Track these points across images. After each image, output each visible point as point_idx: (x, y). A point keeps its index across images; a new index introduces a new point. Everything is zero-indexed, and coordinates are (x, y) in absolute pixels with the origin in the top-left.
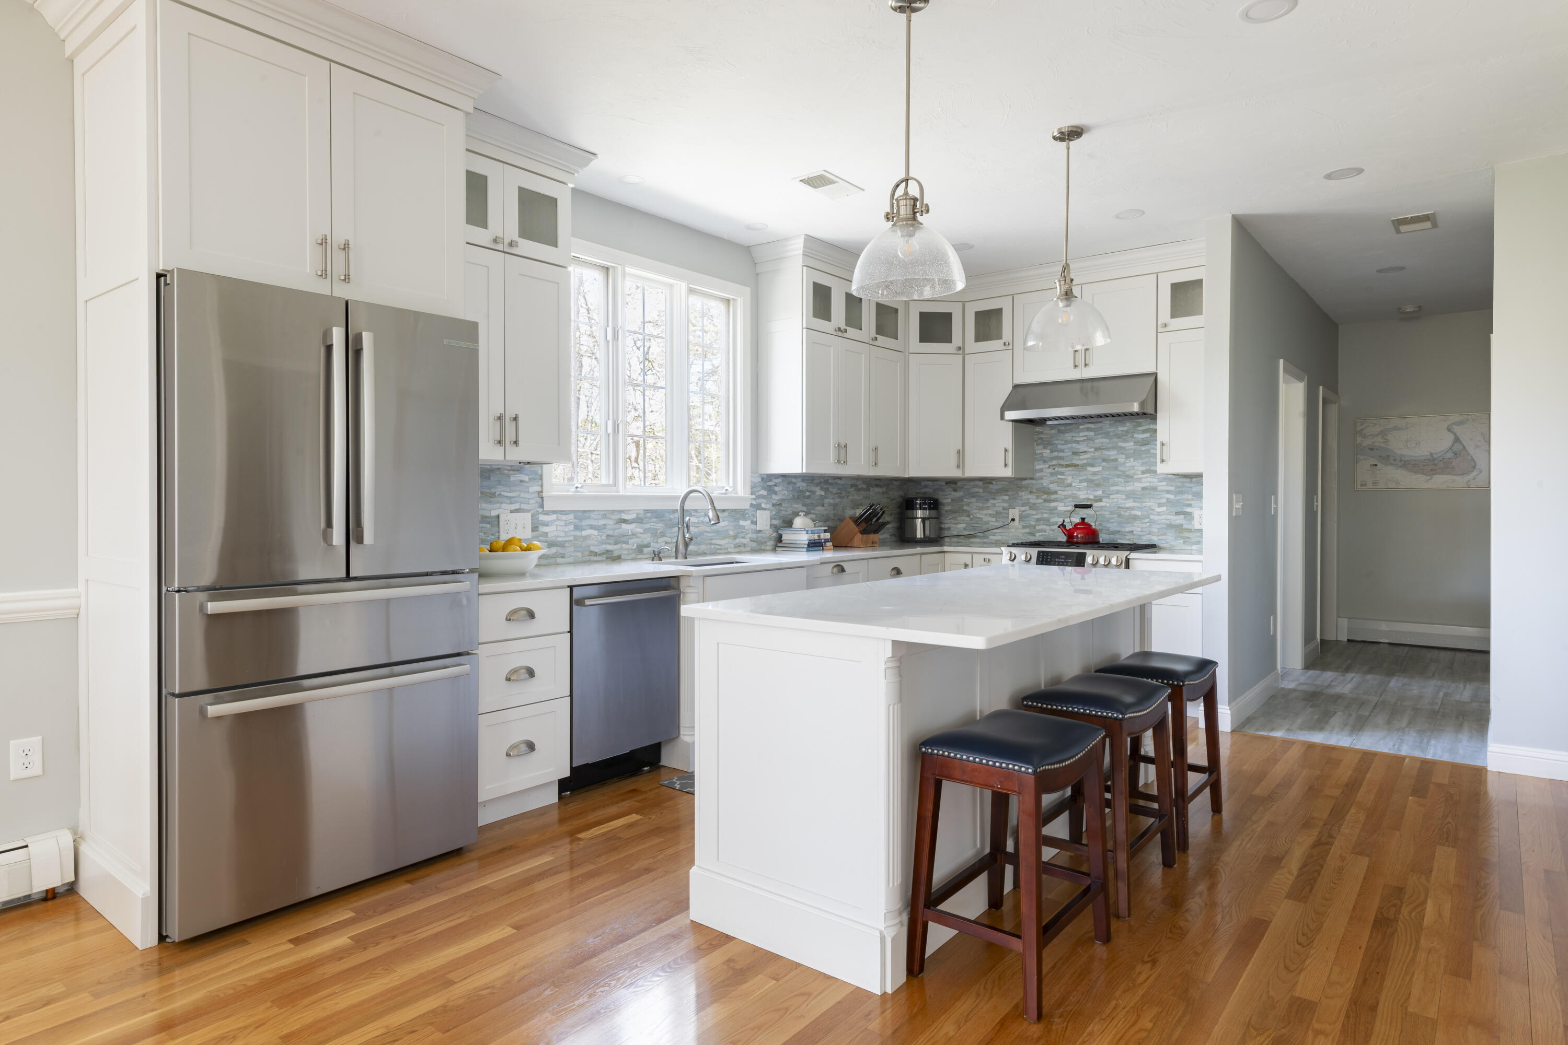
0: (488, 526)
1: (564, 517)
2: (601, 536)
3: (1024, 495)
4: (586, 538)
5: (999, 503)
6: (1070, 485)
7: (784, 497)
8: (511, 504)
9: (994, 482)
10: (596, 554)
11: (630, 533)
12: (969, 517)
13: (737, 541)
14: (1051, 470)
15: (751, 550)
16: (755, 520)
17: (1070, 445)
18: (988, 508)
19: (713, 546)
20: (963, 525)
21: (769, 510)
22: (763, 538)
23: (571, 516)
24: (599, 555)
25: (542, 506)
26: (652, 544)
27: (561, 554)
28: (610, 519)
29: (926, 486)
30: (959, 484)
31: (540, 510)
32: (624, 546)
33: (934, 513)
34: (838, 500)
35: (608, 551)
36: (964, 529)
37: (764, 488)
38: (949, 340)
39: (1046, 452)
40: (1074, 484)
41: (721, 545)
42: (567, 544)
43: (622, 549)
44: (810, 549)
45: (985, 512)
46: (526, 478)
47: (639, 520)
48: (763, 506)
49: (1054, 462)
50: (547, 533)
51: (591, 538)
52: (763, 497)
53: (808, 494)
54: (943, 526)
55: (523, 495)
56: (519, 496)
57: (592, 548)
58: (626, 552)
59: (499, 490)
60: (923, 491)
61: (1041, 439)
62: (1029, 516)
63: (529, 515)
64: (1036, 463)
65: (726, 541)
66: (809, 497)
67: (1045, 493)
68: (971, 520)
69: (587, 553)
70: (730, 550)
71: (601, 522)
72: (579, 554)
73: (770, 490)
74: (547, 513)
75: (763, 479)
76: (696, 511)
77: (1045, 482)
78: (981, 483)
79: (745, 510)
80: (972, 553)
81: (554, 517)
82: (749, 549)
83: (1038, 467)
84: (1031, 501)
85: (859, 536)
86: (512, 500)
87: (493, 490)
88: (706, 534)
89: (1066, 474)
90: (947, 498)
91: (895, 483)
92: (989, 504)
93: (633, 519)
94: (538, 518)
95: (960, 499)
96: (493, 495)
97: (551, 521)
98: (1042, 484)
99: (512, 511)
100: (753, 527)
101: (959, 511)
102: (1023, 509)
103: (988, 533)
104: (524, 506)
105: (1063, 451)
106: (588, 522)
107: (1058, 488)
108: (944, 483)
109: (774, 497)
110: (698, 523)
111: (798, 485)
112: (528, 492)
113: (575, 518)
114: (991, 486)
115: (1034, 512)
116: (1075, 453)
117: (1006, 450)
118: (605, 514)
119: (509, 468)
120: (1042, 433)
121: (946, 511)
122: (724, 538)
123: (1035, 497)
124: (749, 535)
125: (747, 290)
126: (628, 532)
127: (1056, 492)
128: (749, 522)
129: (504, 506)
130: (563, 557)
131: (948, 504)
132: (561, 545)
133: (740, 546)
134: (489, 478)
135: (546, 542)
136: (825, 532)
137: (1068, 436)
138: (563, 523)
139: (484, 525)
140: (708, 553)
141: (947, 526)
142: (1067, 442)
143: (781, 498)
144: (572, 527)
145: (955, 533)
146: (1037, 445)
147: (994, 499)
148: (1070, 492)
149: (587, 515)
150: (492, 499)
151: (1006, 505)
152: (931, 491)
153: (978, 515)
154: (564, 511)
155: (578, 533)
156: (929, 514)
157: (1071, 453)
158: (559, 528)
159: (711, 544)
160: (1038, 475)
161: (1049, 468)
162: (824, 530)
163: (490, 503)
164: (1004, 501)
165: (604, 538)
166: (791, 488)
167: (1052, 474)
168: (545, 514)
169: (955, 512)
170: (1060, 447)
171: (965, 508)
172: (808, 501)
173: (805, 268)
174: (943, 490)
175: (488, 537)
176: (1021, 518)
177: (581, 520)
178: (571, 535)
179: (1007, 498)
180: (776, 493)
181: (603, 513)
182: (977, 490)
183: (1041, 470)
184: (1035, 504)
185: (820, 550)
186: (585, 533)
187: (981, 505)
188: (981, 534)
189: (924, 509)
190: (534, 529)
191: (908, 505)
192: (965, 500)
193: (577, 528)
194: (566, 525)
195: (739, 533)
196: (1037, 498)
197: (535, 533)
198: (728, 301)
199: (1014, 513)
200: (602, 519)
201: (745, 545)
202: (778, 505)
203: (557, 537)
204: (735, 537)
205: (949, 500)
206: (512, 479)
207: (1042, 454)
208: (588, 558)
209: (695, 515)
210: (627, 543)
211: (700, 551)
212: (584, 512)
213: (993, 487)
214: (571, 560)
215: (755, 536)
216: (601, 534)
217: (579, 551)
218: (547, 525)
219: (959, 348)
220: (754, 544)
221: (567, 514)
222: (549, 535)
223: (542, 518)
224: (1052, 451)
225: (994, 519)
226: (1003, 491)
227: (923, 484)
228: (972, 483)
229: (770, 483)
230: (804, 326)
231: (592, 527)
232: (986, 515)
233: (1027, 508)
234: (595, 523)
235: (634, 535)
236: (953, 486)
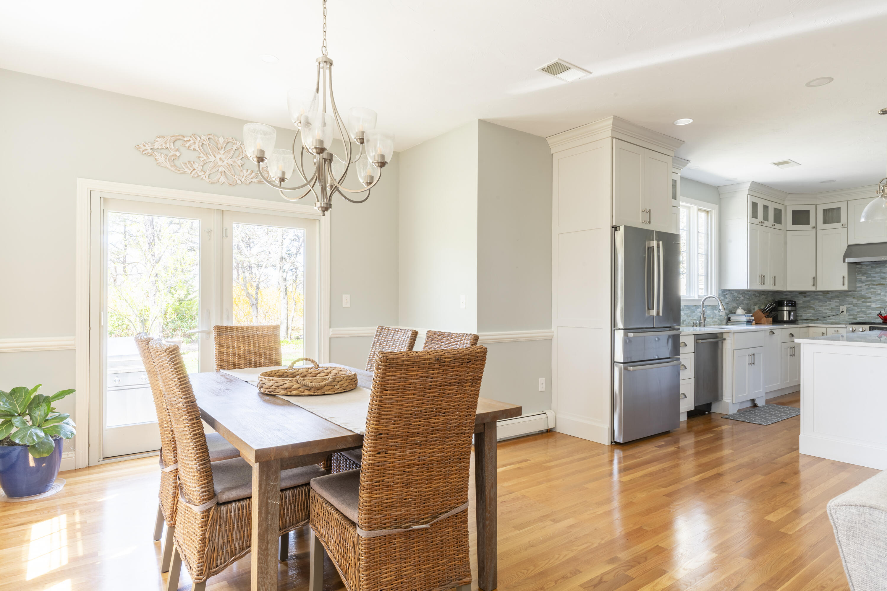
3: (849, 299)
5: (834, 303)
6: (880, 294)
7: (730, 300)
9: (830, 293)
12: (814, 310)
13: (714, 319)
14: (867, 287)
16: (720, 310)
17: (879, 274)
18: (826, 306)
20: (811, 314)
21: (724, 306)
22: (722, 318)
26: (687, 320)
29: (786, 295)
30: (808, 294)
33: (793, 308)
34: (748, 301)
36: (811, 316)
37: (722, 296)
38: (808, 223)
39: (864, 278)
40: (882, 294)
44: (747, 324)
45: (824, 308)
48: (722, 304)
49: (869, 283)
52: (722, 300)
53: (738, 298)
54: (797, 315)
60: (785, 297)
61: (861, 271)
62: (852, 310)
64: (857, 283)
65: (710, 320)
66: (738, 300)
67: (863, 298)
68: (815, 311)
70: (711, 324)
73: (724, 296)
75: (723, 292)
77: (863, 293)
78: (821, 293)
80: (827, 328)
82: (717, 323)
83: (858, 285)
84: (854, 302)
85: (765, 319)
89: (877, 288)
90: (800, 301)
91: (770, 293)
92: (827, 304)
95: (809, 301)
98: (861, 294)
100: (719, 313)
101: (807, 307)
102: (849, 306)
103: (826, 318)
105: (875, 277)
107: (871, 296)
108: (798, 293)
109: (726, 300)
114: (828, 295)
115: (856, 308)
116: (882, 278)
117: (844, 277)
120: (861, 268)
121: (800, 307)
122: (709, 318)
123: (856, 300)
124: (717, 317)
125: (717, 207)
127: (870, 298)
128: (718, 311)
131: (801, 304)
136: (751, 317)
137: (878, 270)
141: (799, 315)
142: (877, 273)
145: (805, 318)
146: (858, 274)
147: (830, 301)
148: (879, 298)
151: (837, 304)
152: (790, 297)
153: (820, 309)
156: (791, 308)
157: (880, 278)
160: (858, 289)
161: (866, 285)
162: (750, 315)
164: (836, 302)
167: (867, 289)
169: (805, 308)
170: (872, 275)
171: (811, 306)
172: (738, 302)
173: (749, 196)
174: (798, 297)
176: (848, 311)
179: (838, 301)
180: (726, 298)
182: (819, 297)
183: (861, 287)
184: (856, 304)
185: (752, 325)
187: (822, 304)
188: (822, 319)
189: (788, 306)
191: (780, 304)
192: (811, 302)
195: (714, 316)
196: (858, 300)
198: (708, 212)
199: (843, 308)
202: (729, 303)
204: (713, 318)
205: (802, 302)
207: (861, 278)
213: (830, 295)
215: (719, 318)
219: (814, 227)
220: (719, 321)
224: (867, 277)
225: (830, 311)
226: (836, 297)
227: (784, 293)
228: (816, 293)
229: (725, 294)
230: (749, 222)
232: (825, 309)
233: (852, 306)
236: (804, 295)
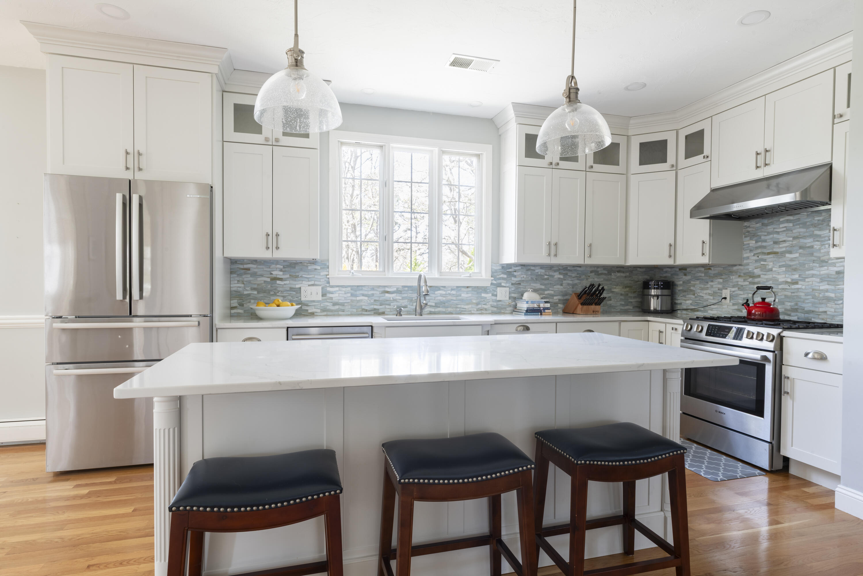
0: (294, 293)
1: (344, 289)
2: (370, 300)
3: (734, 279)
4: (359, 301)
5: (716, 284)
6: (771, 270)
7: (523, 279)
8: (309, 281)
9: (712, 268)
10: (366, 311)
11: (392, 299)
12: (694, 295)
13: (480, 306)
14: (755, 258)
15: (492, 312)
16: (495, 293)
17: (771, 236)
18: (707, 289)
19: (458, 309)
20: (690, 302)
21: (508, 287)
22: (502, 305)
23: (349, 289)
24: (369, 311)
25: (329, 283)
26: (408, 306)
27: (341, 309)
28: (377, 290)
29: (666, 272)
30: (688, 270)
31: (328, 285)
32: (387, 307)
33: (666, 292)
34: (577, 281)
35: (375, 309)
36: (691, 304)
37: (503, 273)
38: (664, 161)
39: (752, 243)
40: (774, 269)
41: (466, 309)
42: (346, 304)
43: (385, 308)
45: (705, 292)
46: (319, 268)
47: (398, 291)
48: (503, 284)
49: (759, 251)
50: (332, 298)
51: (363, 301)
52: (503, 279)
53: (546, 277)
54: (677, 302)
55: (316, 277)
56: (314, 277)
57: (363, 307)
58: (389, 310)
59: (301, 274)
60: (665, 275)
61: (748, 232)
62: (737, 295)
63: (320, 288)
64: (744, 252)
65: (470, 306)
66: (547, 279)
67: (750, 277)
68: (696, 297)
69: (360, 310)
70: (472, 312)
71: (370, 293)
72: (355, 310)
73: (510, 274)
74: (332, 287)
75: (503, 267)
76: (444, 287)
77: (751, 268)
78: (703, 269)
79: (487, 287)
80: (666, 323)
81: (337, 289)
82: (490, 312)
83: (745, 255)
84: (739, 283)
85: (580, 306)
86: (309, 279)
87: (297, 274)
88: (452, 301)
89: (768, 260)
90: (680, 281)
91: (638, 269)
92: (708, 286)
93: (394, 291)
94: (326, 290)
95: (689, 281)
96: (297, 277)
97: (335, 291)
98: (748, 269)
99: (309, 285)
100: (494, 298)
101: (688, 291)
102: (733, 289)
103: (707, 308)
104: (316, 283)
105: (765, 241)
106: (361, 292)
107: (760, 273)
108: (678, 270)
109: (513, 279)
110: (445, 294)
111: (537, 271)
112: (320, 275)
113: (351, 290)
114: (710, 271)
115: (741, 292)
116: (775, 243)
117: (703, 242)
118: (373, 288)
119: (308, 262)
120: (749, 227)
121: (679, 290)
122: (468, 304)
123: (742, 280)
124: (490, 303)
126: (390, 299)
127: (759, 276)
128: (490, 295)
129: (303, 282)
130: (343, 311)
131: (681, 285)
132: (342, 304)
133: (481, 310)
134: (295, 268)
135: (331, 303)
136: (545, 303)
137: (770, 228)
138: (343, 292)
139: (291, 292)
140: (454, 313)
141: (679, 302)
142: (769, 233)
143: (520, 279)
144: (349, 295)
145: (685, 307)
146: (745, 237)
147: (712, 281)
148: (770, 276)
149: (360, 288)
150: (296, 279)
151: (720, 286)
152: (669, 275)
153: (701, 294)
154: (344, 286)
155: (354, 298)
156: (662, 292)
157: (772, 243)
158: (340, 295)
159: (457, 308)
160: (745, 261)
161: (754, 255)
162: (545, 301)
163: (295, 281)
164: (719, 283)
165: (372, 301)
166: (529, 273)
167: (756, 261)
168: (331, 287)
169: (685, 291)
170: (763, 237)
171: (692, 288)
172: (546, 282)
173: (518, 125)
174: (677, 275)
175: (294, 299)
176: (732, 297)
177: (356, 291)
178: (349, 299)
179: (721, 280)
180: (515, 276)
181: (372, 287)
182: (700, 274)
183: (748, 258)
184: (742, 286)
185: (538, 315)
186: (358, 298)
187: (702, 286)
188: (702, 309)
189: (657, 289)
190: (323, 295)
191: (646, 285)
192: (692, 282)
193: (352, 295)
194: (345, 293)
195: (481, 301)
196: (745, 280)
197: (324, 298)
198: (478, 156)
199: (726, 293)
200: (371, 290)
201: (486, 310)
202: (517, 284)
203: (339, 300)
204: (477, 304)
205: (681, 282)
206: (309, 268)
207: (749, 244)
208: (361, 312)
209: (443, 290)
210: (390, 305)
211: (447, 312)
212: (358, 286)
213: (712, 272)
214: (349, 313)
215: (495, 304)
216: (370, 299)
217: (354, 308)
218: (332, 293)
219: (673, 166)
220: (495, 309)
221: (346, 287)
222: (334, 299)
224: (757, 242)
225: (712, 298)
226: (719, 275)
227: (664, 270)
228: (697, 269)
229: (510, 270)
230: (517, 165)
231: (363, 295)
232: (706, 294)
233: (736, 289)
234: (366, 293)
235: (395, 300)
236: (684, 271)
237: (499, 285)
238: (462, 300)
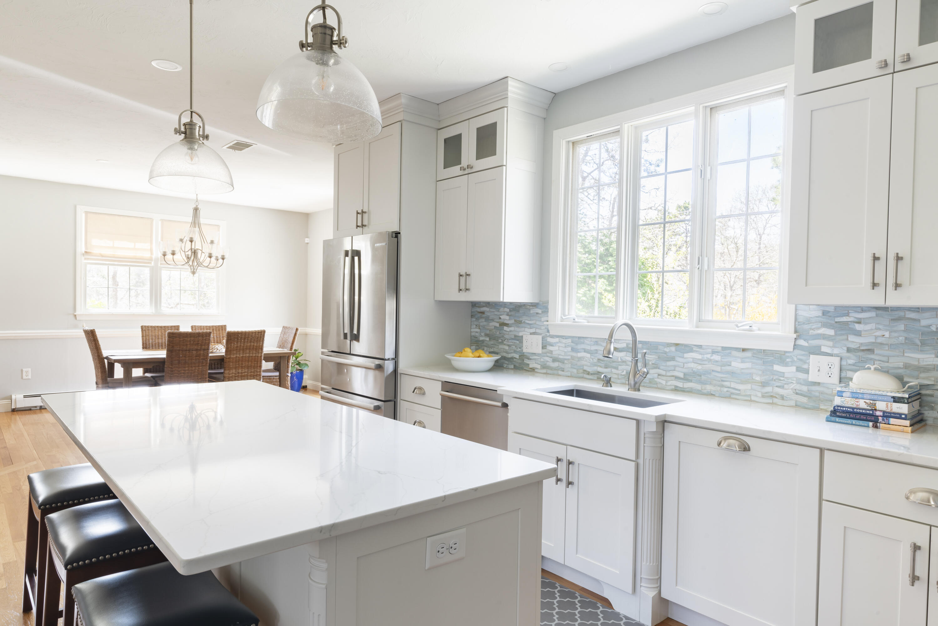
0: (518, 342)
1: (564, 341)
2: (593, 359)
4: (580, 359)
7: (880, 340)
8: (531, 328)
10: (588, 373)
11: (620, 360)
13: (769, 389)
15: (796, 405)
16: (805, 366)
19: (726, 389)
21: (837, 355)
22: (822, 393)
23: (569, 341)
24: (591, 374)
25: (548, 331)
27: (561, 368)
28: (601, 345)
31: (548, 334)
32: (614, 371)
35: (599, 372)
37: (825, 325)
41: (740, 390)
42: (566, 362)
43: (611, 372)
44: (833, 419)
46: (540, 311)
48: (824, 349)
50: (552, 351)
51: (584, 360)
52: (824, 337)
55: (538, 323)
56: (535, 324)
57: (585, 368)
58: (616, 376)
59: (524, 319)
63: (540, 337)
65: (748, 386)
69: (581, 371)
70: (753, 398)
71: (594, 348)
72: (575, 371)
73: (844, 329)
74: (552, 337)
75: (825, 313)
76: (700, 347)
79: (786, 352)
81: (557, 340)
82: (793, 403)
86: (531, 326)
87: (521, 319)
88: (714, 373)
93: (623, 348)
94: (547, 340)
96: (520, 322)
97: (555, 343)
99: (531, 334)
100: (802, 376)
104: (538, 331)
106: (583, 346)
109: (852, 338)
110: (702, 360)
111: (924, 323)
112: (541, 321)
113: (572, 342)
119: (530, 305)
122: (742, 383)
124: (792, 386)
126: (618, 359)
128: (794, 369)
129: (526, 329)
130: (563, 371)
132: (562, 361)
133: (772, 396)
134: (518, 311)
135: (551, 357)
136: (895, 402)
138: (563, 345)
139: (515, 341)
140: (717, 395)
143: (874, 341)
144: (570, 349)
149: (582, 340)
150: (520, 325)
154: (564, 336)
155: (574, 354)
158: (561, 349)
159: (723, 386)
162: (893, 397)
163: (519, 327)
165: (595, 361)
166: (902, 327)
168: (551, 337)
175: (518, 349)
177: (577, 344)
178: (569, 355)
180: (858, 334)
181: (595, 340)
185: (868, 427)
186: (580, 355)
190: (544, 347)
193: (573, 350)
194: (565, 347)
195: (772, 380)
197: (544, 351)
198: (783, 93)
200: (594, 345)
201: (782, 398)
202: (863, 350)
203: (559, 355)
204: (764, 384)
206: (532, 312)
208: (581, 375)
209: (696, 351)
210: (617, 368)
211: (705, 391)
212: (579, 338)
214: (569, 374)
215: (804, 388)
216: (592, 357)
217: (575, 368)
218: (552, 346)
220: (804, 400)
221: (566, 339)
222: (554, 353)
223: (549, 340)
229: (845, 319)
231: (585, 351)
234: (588, 348)
237: (817, 351)
238: (732, 373)
